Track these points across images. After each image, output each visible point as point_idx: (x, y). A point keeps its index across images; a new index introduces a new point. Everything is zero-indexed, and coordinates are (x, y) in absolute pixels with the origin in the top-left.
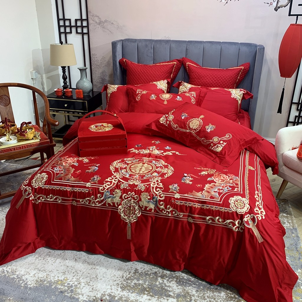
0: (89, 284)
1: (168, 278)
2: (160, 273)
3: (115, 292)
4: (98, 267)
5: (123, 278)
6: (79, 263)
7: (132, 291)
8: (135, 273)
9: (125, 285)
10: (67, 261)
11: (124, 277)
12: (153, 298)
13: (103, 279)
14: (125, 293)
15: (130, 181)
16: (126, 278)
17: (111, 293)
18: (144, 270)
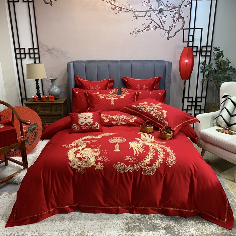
1: (154, 219)
5: (124, 224)
7: (134, 231)
8: (130, 219)
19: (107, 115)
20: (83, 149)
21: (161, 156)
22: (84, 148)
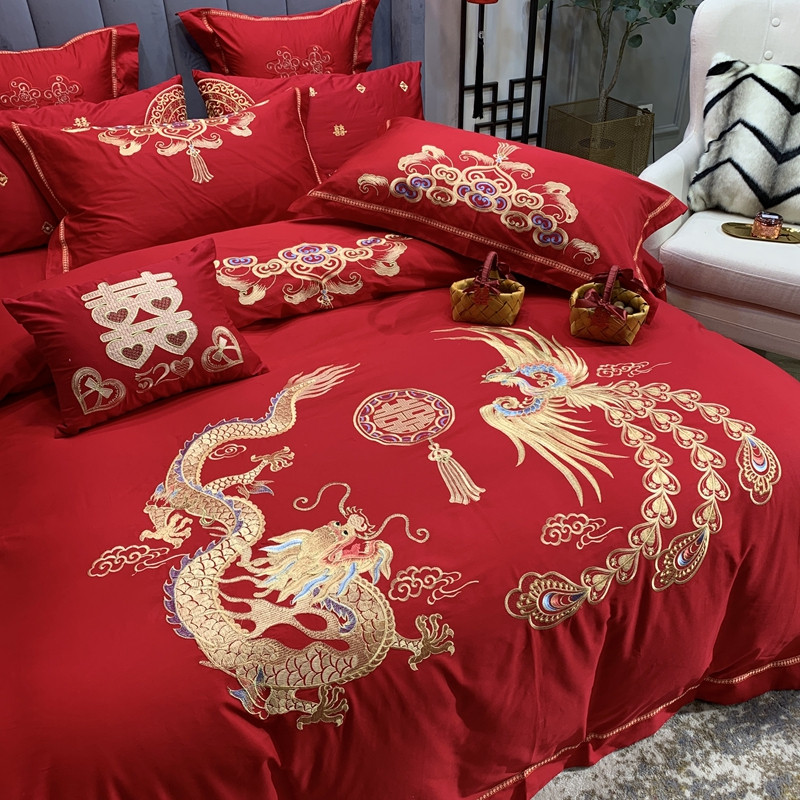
19: (241, 261)
20: (257, 551)
21: (705, 457)
22: (264, 541)
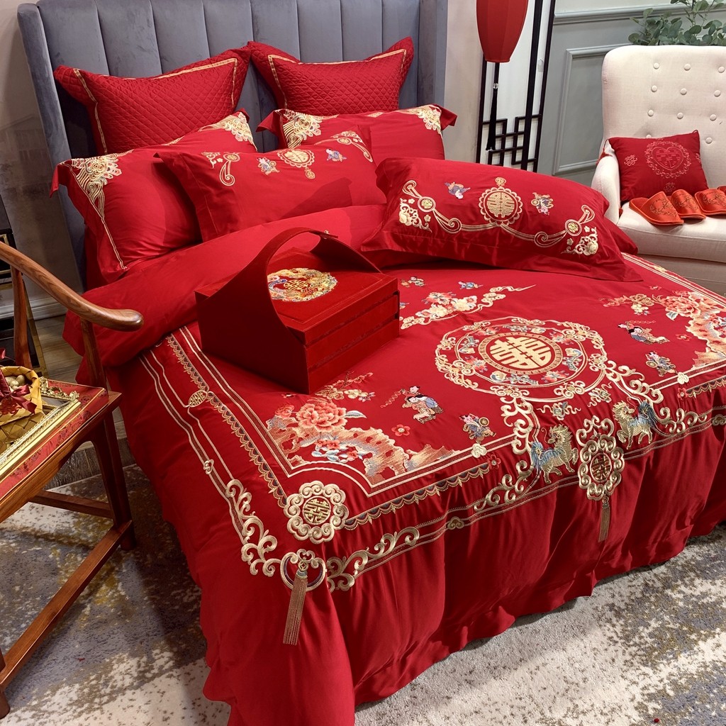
0: (581, 708)
1: (679, 582)
2: (653, 581)
3: (648, 681)
4: (539, 661)
5: (616, 642)
6: (489, 683)
7: (670, 654)
8: (618, 614)
9: (639, 653)
10: (456, 701)
11: (616, 638)
12: (717, 636)
13: (587, 674)
14: (666, 670)
15: (560, 391)
16: (621, 638)
17: (646, 692)
18: (621, 596)
